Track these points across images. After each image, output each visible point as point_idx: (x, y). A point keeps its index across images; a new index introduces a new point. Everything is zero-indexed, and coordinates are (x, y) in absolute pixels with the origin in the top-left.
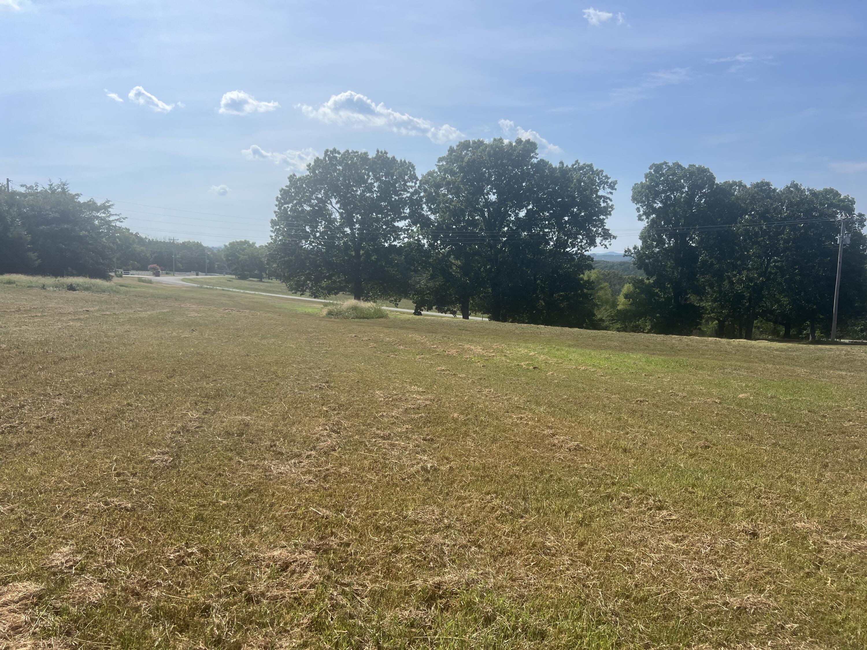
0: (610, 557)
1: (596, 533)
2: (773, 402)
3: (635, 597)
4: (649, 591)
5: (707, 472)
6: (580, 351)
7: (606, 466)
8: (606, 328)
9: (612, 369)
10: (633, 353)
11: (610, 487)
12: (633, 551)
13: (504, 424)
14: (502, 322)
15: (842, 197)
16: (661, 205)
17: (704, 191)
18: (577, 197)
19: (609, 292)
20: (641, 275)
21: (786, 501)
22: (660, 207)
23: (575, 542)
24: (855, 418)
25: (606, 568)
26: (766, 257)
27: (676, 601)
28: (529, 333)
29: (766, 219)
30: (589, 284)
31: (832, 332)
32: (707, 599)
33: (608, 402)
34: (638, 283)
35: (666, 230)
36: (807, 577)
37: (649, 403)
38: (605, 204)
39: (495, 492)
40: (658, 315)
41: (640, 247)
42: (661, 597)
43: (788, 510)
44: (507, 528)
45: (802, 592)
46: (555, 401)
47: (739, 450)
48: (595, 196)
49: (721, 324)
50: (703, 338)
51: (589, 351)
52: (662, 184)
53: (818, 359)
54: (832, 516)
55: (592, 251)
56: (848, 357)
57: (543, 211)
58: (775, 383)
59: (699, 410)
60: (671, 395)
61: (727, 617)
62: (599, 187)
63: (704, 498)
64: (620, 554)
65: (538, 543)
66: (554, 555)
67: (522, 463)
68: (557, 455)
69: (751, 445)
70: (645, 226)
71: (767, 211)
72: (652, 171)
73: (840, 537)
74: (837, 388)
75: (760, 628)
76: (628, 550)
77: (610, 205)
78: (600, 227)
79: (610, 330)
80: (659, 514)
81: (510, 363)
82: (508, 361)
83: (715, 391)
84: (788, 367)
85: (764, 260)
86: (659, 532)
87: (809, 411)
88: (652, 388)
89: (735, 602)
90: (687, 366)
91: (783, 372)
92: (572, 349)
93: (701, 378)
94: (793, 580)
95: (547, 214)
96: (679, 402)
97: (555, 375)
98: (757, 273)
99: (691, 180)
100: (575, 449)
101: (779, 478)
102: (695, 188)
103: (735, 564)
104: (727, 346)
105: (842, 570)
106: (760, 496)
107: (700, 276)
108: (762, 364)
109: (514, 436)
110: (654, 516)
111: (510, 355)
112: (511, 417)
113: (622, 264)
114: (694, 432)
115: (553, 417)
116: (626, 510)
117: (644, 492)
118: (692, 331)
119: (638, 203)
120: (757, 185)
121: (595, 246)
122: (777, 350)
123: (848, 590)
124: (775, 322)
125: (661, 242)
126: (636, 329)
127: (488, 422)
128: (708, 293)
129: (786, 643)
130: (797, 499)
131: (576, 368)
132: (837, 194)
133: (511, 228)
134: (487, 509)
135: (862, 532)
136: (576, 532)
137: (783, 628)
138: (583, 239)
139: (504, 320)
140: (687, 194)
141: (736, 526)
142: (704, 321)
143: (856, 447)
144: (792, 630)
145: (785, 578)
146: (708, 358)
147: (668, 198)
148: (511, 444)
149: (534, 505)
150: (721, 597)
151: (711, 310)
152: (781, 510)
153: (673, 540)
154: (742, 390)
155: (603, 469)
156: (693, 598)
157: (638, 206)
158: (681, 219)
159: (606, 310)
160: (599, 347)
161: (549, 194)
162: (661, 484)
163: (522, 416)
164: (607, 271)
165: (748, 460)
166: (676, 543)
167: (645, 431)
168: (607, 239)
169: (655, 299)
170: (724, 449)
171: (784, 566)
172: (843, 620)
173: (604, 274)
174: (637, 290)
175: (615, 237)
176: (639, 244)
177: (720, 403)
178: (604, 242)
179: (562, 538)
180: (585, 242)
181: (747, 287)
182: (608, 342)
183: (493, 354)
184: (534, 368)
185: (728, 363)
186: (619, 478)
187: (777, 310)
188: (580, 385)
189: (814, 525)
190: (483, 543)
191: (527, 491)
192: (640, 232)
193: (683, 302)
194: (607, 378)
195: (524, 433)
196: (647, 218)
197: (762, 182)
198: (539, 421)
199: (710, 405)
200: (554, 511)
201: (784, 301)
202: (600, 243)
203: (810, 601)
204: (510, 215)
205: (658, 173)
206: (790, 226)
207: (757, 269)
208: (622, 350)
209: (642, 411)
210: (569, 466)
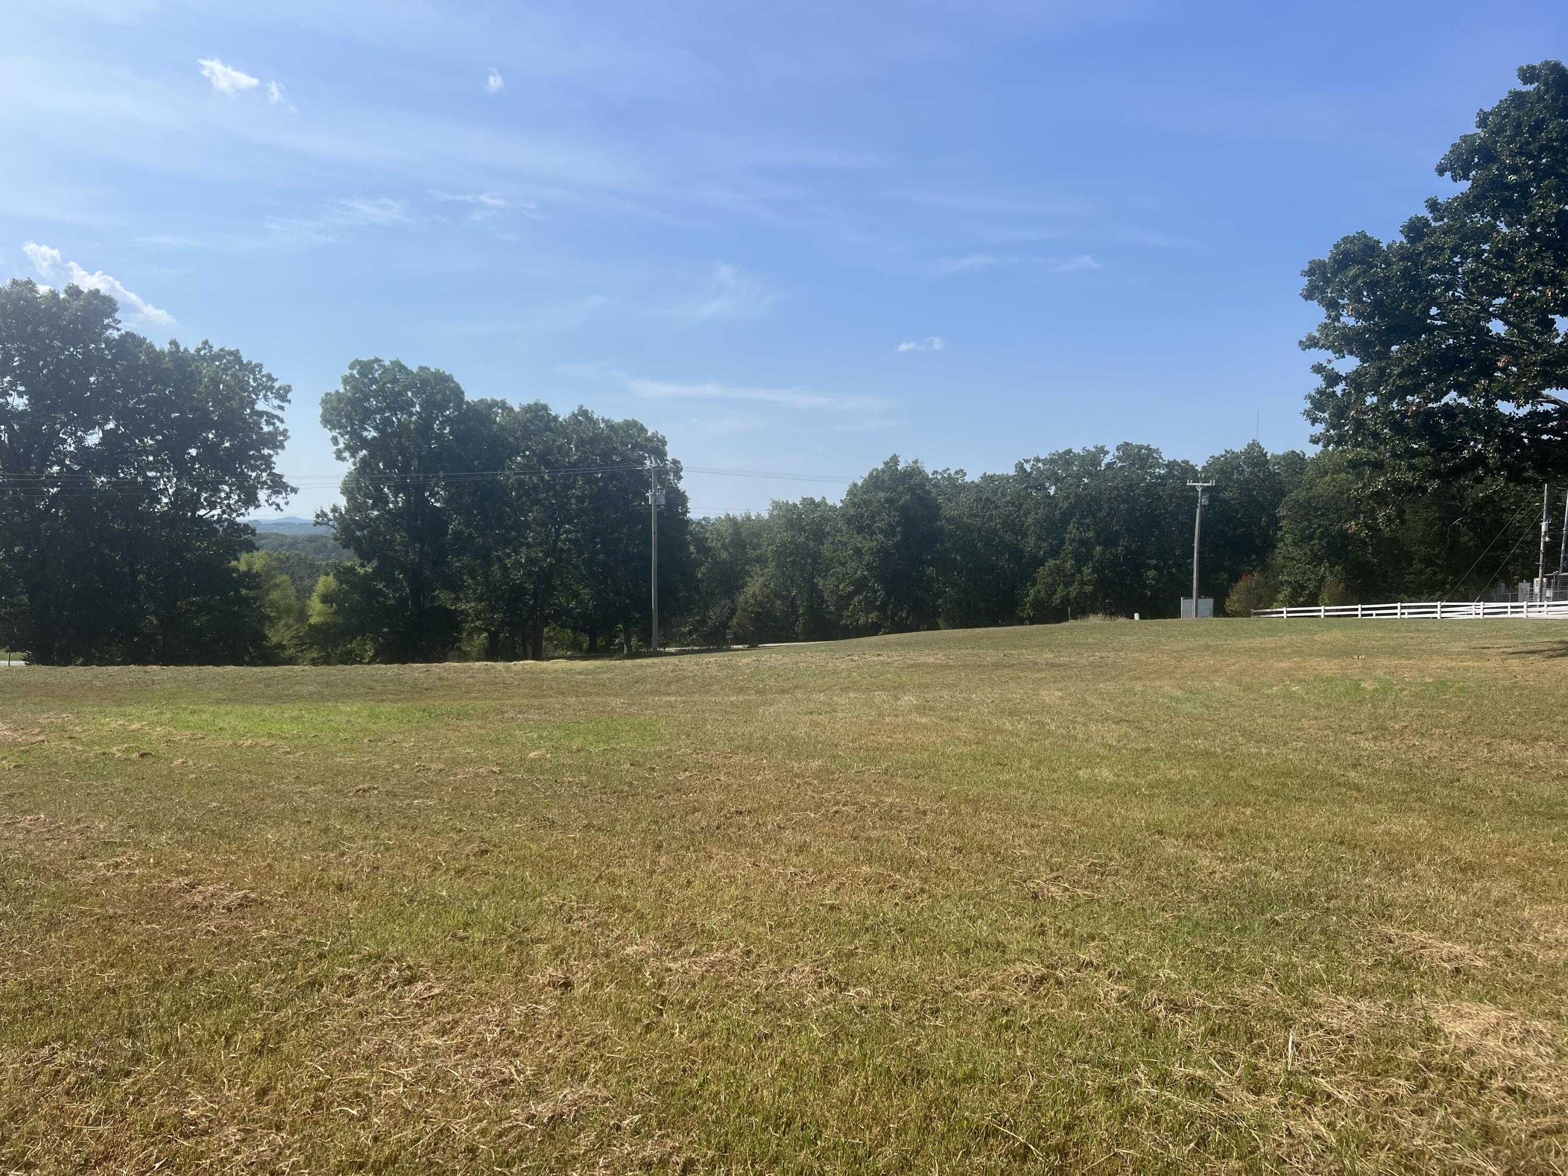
0: (321, 1100)
1: (291, 1062)
2: (581, 757)
3: (375, 1161)
4: (399, 1141)
5: (487, 895)
6: (239, 709)
7: (304, 925)
8: (291, 661)
9: (306, 738)
10: (343, 703)
11: (314, 964)
12: (364, 1074)
13: (76, 884)
14: (60, 665)
15: (649, 434)
16: (375, 434)
17: (448, 412)
18: (213, 412)
19: (291, 591)
20: (349, 559)
21: (609, 916)
22: (374, 438)
23: (249, 1092)
24: (692, 765)
25: (316, 1123)
26: (553, 526)
27: (448, 1142)
28: (125, 684)
29: (548, 465)
30: (252, 579)
31: (653, 638)
32: (501, 1120)
33: (303, 801)
34: (345, 574)
35: (388, 479)
36: (646, 1033)
37: (379, 792)
38: (271, 428)
39: (60, 1037)
40: (385, 629)
41: (343, 509)
42: (423, 1145)
43: (612, 931)
44: (93, 1107)
45: (642, 1059)
46: (193, 817)
47: (534, 847)
48: (248, 411)
49: (493, 637)
50: (465, 664)
51: (260, 707)
52: (376, 398)
53: (637, 682)
54: (673, 925)
55: (250, 516)
56: (677, 673)
57: (141, 435)
58: (581, 727)
59: (468, 790)
60: (418, 771)
61: (534, 1140)
62: (257, 395)
63: (485, 943)
64: (342, 1089)
65: (169, 1118)
66: (205, 1132)
67: (122, 960)
68: (202, 925)
69: (552, 835)
70: (349, 470)
71: (548, 452)
72: (355, 372)
73: (686, 954)
74: (666, 723)
75: (586, 1140)
76: (356, 1075)
77: (281, 429)
78: (264, 470)
79: (299, 664)
80: (410, 992)
81: (83, 752)
82: (79, 748)
83: (490, 753)
84: (598, 699)
85: (551, 530)
86: (412, 1025)
87: (631, 765)
88: (383, 762)
89: (543, 1110)
90: (443, 715)
91: (591, 707)
92: (223, 708)
93: (467, 734)
94: (627, 1045)
95: (151, 442)
96: (431, 782)
97: (191, 763)
98: (541, 551)
99: (425, 393)
100: (240, 905)
101: (596, 881)
102: (432, 407)
103: (540, 1043)
104: (505, 674)
105: (692, 1007)
106: (571, 918)
107: (452, 558)
108: (561, 698)
109: (102, 906)
110: (400, 998)
111: (83, 735)
112: (91, 867)
113: (311, 539)
114: (461, 831)
115: (190, 849)
116: (350, 1000)
117: (379, 958)
118: (446, 653)
119: (333, 427)
120: (529, 409)
121: (258, 506)
122: (580, 673)
123: (704, 1035)
124: (575, 629)
125: (380, 500)
126: (349, 658)
127: (34, 887)
128: (468, 588)
129: (626, 1152)
130: (625, 909)
131: (235, 744)
132: (642, 429)
133: (68, 467)
134: (43, 1078)
135: (714, 939)
136: (250, 1072)
137: (618, 1128)
138: (231, 492)
139: (66, 661)
140: (420, 417)
141: (539, 978)
142: (464, 634)
143: (696, 810)
144: (633, 1126)
145: (615, 1044)
146: (475, 698)
147: (387, 422)
148: (94, 926)
149: (156, 1039)
150: (523, 1109)
151: (476, 616)
152: (602, 933)
153: (436, 1032)
154: (534, 745)
155: (299, 932)
156: (478, 1127)
157: (334, 434)
158: (412, 459)
159: (288, 627)
160: (277, 699)
161: (149, 401)
162: (410, 935)
163: (118, 860)
164: (284, 553)
165: (550, 861)
166: (443, 1036)
167: (376, 844)
168: (280, 493)
169: (377, 602)
170: (511, 850)
171: (614, 1024)
172: (701, 1085)
173: (278, 559)
174: (344, 586)
175: (294, 490)
176: (342, 502)
177: (501, 772)
178: (273, 498)
179: (221, 1091)
180: (236, 497)
181: (529, 574)
182: (297, 688)
183: (40, 738)
184: (142, 755)
185: (508, 702)
186: (333, 943)
187: (576, 608)
188: (244, 777)
189: (650, 944)
190: (36, 1155)
191: (138, 1015)
192: (341, 480)
193: (427, 604)
194: (297, 755)
195: (125, 895)
196: (353, 456)
197: (536, 404)
198: (157, 864)
199: (483, 778)
200: (199, 1043)
201: (586, 594)
202: (267, 501)
203: (654, 1071)
204: (64, 441)
205: (366, 376)
206: (583, 475)
207: (541, 544)
208: (322, 698)
209: (368, 808)
210: (230, 943)
